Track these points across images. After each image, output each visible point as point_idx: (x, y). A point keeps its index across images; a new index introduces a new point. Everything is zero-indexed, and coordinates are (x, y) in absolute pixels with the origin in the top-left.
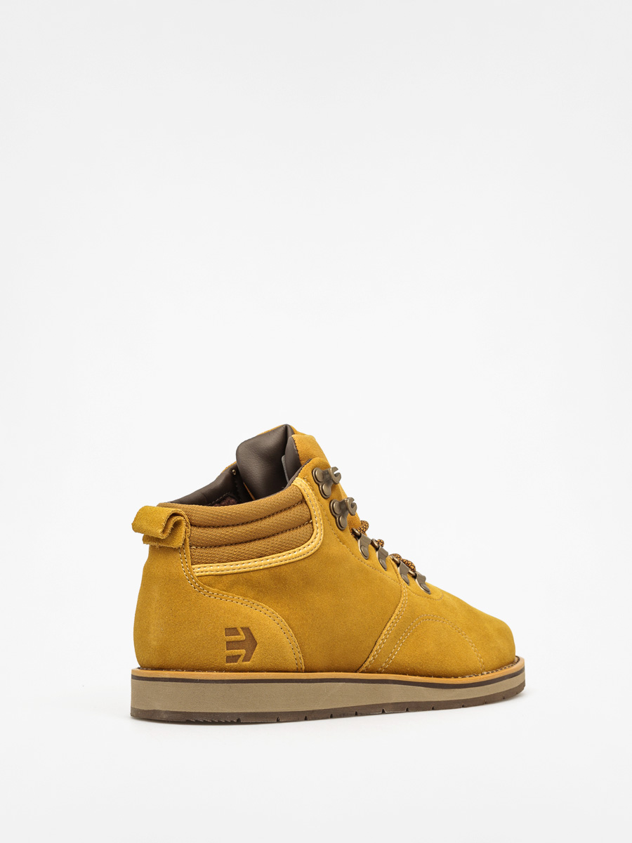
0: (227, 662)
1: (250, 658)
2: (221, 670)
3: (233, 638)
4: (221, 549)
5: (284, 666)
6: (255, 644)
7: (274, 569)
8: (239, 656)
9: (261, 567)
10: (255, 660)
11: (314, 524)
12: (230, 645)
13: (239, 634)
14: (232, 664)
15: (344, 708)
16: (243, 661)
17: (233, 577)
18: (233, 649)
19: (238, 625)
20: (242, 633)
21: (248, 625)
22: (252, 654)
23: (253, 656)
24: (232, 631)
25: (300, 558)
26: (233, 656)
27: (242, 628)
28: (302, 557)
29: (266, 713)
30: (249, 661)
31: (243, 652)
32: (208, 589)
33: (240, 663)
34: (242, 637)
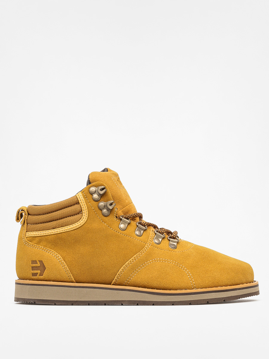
0: (33, 276)
1: (43, 274)
2: (30, 280)
3: (34, 265)
4: (38, 225)
5: (62, 280)
6: (45, 268)
7: (59, 234)
8: (37, 273)
9: (52, 234)
10: (45, 275)
11: (83, 214)
12: (33, 268)
13: (37, 264)
14: (35, 277)
15: (97, 301)
16: (39, 276)
17: (40, 238)
18: (34, 270)
19: (37, 259)
20: (38, 263)
21: (42, 259)
22: (43, 273)
23: (44, 274)
24: (34, 262)
25: (72, 229)
26: (35, 273)
27: (39, 261)
28: (73, 229)
29: (48, 300)
30: (42, 276)
31: (39, 272)
32: (29, 243)
33: (38, 277)
34: (39, 264)
